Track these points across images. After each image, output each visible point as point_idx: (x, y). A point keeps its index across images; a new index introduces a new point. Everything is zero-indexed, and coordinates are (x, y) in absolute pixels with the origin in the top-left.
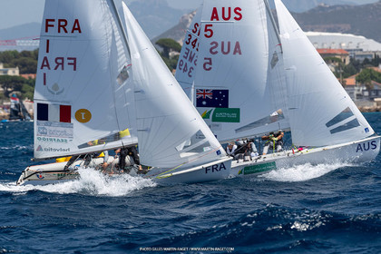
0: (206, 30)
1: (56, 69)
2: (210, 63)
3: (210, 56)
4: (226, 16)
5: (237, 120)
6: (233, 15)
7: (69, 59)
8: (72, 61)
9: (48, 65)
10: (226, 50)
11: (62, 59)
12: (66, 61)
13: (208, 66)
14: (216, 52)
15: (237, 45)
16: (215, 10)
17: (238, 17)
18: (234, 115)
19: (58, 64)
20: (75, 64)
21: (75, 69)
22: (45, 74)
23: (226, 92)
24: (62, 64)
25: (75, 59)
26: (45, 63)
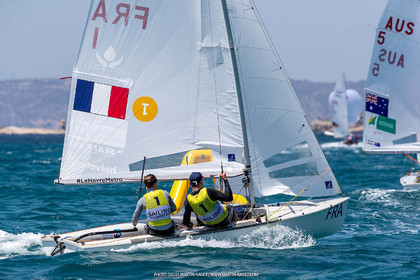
0: (380, 37)
1: (115, 22)
2: (378, 70)
3: (379, 62)
4: (399, 28)
5: (393, 131)
6: (405, 28)
7: (138, 8)
8: (142, 13)
9: (104, 15)
10: (391, 60)
11: (128, 6)
12: (134, 12)
13: (376, 72)
14: (383, 60)
15: (402, 58)
16: (391, 20)
17: (409, 31)
19: (120, 15)
20: (145, 18)
21: (144, 27)
22: (97, 30)
23: (387, 101)
24: (126, 15)
25: (146, 10)
26: (101, 12)
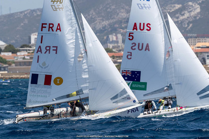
0: (129, 36)
1: (45, 53)
2: (131, 55)
3: (131, 51)
4: (142, 28)
5: (145, 89)
6: (146, 27)
7: (53, 47)
8: (55, 48)
9: (41, 51)
10: (140, 48)
11: (50, 47)
12: (52, 49)
13: (129, 57)
14: (135, 49)
15: (148, 45)
16: (135, 24)
17: (149, 29)
18: (143, 86)
19: (47, 50)
20: (56, 50)
21: (56, 53)
22: (38, 56)
23: (139, 73)
24: (49, 50)
25: (57, 47)
26: (39, 50)
